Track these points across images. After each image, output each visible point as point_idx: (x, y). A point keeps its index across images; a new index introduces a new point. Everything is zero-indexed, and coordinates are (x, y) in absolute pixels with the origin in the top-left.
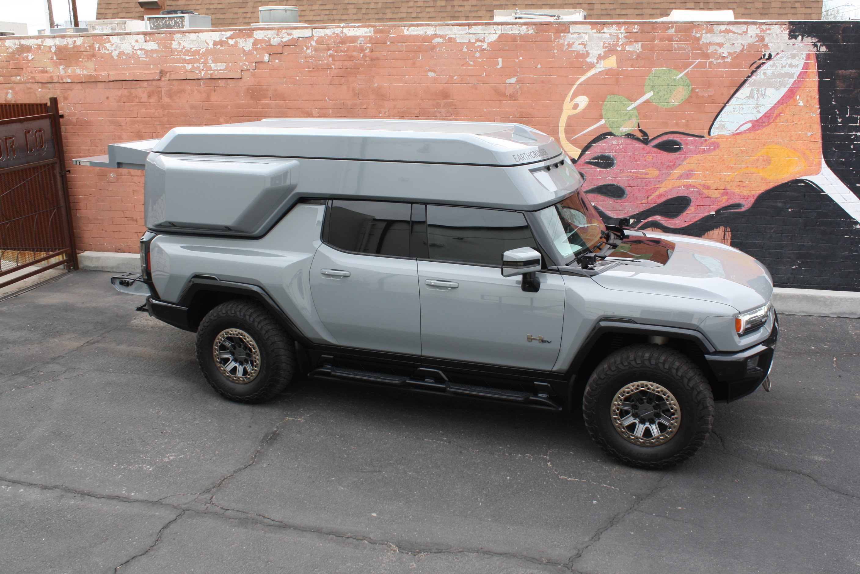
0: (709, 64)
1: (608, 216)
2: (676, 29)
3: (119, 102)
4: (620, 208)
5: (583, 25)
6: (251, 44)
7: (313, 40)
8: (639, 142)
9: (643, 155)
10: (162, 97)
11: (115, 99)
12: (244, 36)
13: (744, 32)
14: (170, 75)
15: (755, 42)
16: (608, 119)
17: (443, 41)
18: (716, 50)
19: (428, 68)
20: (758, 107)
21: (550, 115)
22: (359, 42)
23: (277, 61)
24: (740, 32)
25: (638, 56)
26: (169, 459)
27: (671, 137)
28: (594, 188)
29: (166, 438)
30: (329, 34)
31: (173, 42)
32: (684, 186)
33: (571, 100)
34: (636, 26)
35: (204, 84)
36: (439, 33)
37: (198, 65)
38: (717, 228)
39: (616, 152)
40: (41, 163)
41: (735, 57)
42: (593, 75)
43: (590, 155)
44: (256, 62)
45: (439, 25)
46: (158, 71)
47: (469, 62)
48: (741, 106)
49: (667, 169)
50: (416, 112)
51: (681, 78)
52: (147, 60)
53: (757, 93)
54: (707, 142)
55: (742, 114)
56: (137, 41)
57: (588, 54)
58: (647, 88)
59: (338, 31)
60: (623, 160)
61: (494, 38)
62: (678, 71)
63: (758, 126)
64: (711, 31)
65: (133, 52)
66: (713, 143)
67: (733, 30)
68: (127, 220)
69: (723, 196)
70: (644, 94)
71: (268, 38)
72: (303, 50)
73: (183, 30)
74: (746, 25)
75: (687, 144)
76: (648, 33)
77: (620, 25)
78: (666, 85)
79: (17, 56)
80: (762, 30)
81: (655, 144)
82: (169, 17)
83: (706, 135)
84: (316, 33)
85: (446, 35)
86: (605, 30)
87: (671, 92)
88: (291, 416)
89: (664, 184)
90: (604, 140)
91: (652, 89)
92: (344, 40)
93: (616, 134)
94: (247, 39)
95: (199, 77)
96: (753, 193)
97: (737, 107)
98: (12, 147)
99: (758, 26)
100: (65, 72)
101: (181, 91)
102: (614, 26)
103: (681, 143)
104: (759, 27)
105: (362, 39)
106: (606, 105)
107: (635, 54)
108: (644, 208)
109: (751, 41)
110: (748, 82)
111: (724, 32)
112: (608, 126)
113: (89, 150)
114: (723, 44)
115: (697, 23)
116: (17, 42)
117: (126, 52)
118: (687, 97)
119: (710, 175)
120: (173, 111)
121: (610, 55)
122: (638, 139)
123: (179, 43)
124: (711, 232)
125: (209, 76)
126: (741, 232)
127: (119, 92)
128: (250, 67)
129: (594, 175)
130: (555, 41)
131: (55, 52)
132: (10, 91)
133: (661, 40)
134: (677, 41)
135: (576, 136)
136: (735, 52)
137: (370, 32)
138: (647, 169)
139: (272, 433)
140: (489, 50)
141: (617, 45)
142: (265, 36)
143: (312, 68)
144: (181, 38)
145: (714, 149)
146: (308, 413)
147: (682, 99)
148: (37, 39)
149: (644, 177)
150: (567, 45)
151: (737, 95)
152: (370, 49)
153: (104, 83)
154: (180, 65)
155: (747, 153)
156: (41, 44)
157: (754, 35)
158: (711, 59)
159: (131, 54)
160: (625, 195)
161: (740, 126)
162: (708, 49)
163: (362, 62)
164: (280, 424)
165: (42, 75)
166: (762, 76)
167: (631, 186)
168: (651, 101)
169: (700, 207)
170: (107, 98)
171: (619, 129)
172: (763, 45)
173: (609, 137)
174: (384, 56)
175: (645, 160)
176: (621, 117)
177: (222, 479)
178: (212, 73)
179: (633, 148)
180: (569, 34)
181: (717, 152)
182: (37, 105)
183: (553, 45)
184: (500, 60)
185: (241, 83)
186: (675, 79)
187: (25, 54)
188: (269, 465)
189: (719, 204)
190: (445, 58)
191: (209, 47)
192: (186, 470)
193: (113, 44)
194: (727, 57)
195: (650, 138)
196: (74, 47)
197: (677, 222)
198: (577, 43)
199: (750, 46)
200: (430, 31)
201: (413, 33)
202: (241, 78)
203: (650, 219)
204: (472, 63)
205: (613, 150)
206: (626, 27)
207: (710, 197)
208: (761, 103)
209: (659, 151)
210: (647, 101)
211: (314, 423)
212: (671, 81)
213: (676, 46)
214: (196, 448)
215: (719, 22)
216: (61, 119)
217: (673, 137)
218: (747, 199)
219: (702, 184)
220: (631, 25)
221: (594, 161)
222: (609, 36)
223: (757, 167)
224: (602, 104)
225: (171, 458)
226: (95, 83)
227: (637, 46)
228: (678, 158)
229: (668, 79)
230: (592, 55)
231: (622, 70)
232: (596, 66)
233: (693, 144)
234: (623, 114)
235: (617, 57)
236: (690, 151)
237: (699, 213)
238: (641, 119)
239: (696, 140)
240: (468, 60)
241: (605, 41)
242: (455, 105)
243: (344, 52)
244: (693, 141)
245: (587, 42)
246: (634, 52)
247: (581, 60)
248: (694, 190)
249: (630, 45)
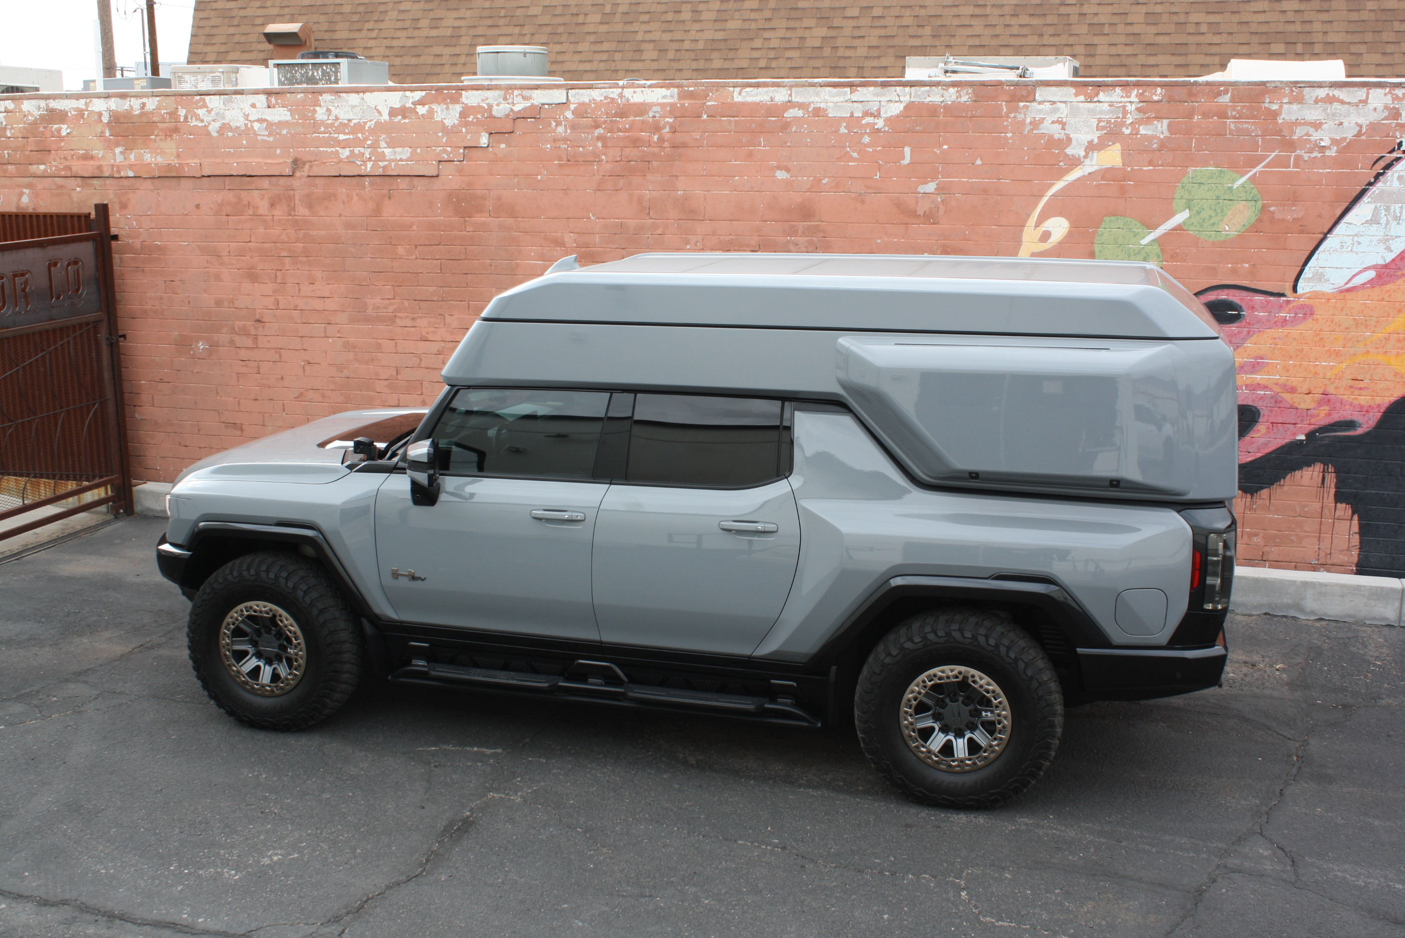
0: (1295, 159)
2: (1233, 96)
3: (217, 213)
5: (1060, 88)
6: (458, 115)
7: (569, 109)
10: (294, 206)
11: (211, 209)
12: (444, 100)
13: (1361, 101)
14: (311, 167)
15: (1383, 120)
17: (804, 114)
18: (1307, 134)
19: (775, 163)
20: (1387, 240)
21: (998, 252)
22: (651, 114)
23: (503, 146)
24: (1354, 100)
25: (1163, 145)
26: (271, 860)
27: (1223, 296)
29: (269, 823)
30: (598, 99)
31: (317, 108)
32: (1247, 386)
33: (1037, 225)
34: (1159, 90)
35: (371, 184)
36: (797, 100)
37: (362, 150)
38: (1309, 466)
40: (75, 320)
41: (1345, 147)
42: (1079, 179)
44: (465, 148)
45: (797, 85)
46: (290, 160)
47: (851, 153)
48: (1356, 239)
50: (752, 242)
51: (1243, 186)
52: (271, 139)
53: (1385, 215)
54: (1291, 306)
55: (1357, 253)
56: (253, 106)
57: (1069, 140)
58: (1178, 203)
59: (614, 93)
61: (896, 109)
62: (1237, 172)
63: (1387, 276)
64: (1299, 100)
65: (246, 125)
66: (1302, 307)
67: (1341, 98)
68: (226, 427)
69: (1322, 406)
70: (1173, 215)
71: (488, 104)
72: (550, 126)
73: (337, 88)
74: (1365, 89)
75: (1253, 308)
76: (1180, 102)
77: (1128, 88)
78: (1215, 198)
79: (41, 129)
80: (1396, 98)
82: (312, 64)
83: (1288, 291)
84: (574, 96)
85: (810, 103)
86: (1102, 96)
87: (1222, 212)
88: (497, 790)
91: (1189, 206)
92: (625, 110)
94: (451, 106)
95: (363, 173)
96: (1378, 400)
97: (1348, 240)
98: (24, 290)
99: (1388, 90)
100: (125, 159)
101: (330, 197)
102: (1118, 90)
103: (1241, 307)
104: (1389, 92)
105: (655, 109)
106: (1102, 235)
107: (1156, 141)
109: (1374, 117)
110: (1369, 194)
111: (1323, 100)
113: (161, 298)
114: (1321, 124)
115: (1273, 85)
116: (43, 103)
117: (233, 124)
118: (1253, 220)
119: (1295, 366)
120: (315, 233)
121: (1110, 143)
123: (329, 110)
124: (1298, 473)
125: (381, 170)
126: (1356, 473)
127: (219, 197)
128: (454, 155)
130: (1008, 117)
131: (109, 123)
132: (27, 191)
133: (1205, 115)
134: (1234, 117)
136: (1345, 139)
137: (672, 97)
139: (461, 820)
140: (888, 132)
141: (1123, 124)
142: (483, 100)
143: (565, 159)
144: (332, 102)
145: (1304, 318)
146: (530, 787)
147: (1244, 225)
148: (77, 100)
150: (1031, 123)
151: (1349, 218)
152: (671, 128)
153: (193, 180)
154: (329, 150)
155: (1366, 326)
156: (84, 107)
157: (1380, 106)
158: (1298, 151)
159: (243, 128)
161: (1354, 276)
162: (1293, 133)
163: (657, 150)
164: (477, 804)
165: (84, 162)
166: (1396, 184)
168: (1185, 228)
169: (1277, 427)
170: (198, 206)
172: (1397, 125)
174: (697, 139)
176: (1129, 256)
177: (364, 899)
178: (386, 165)
180: (1035, 104)
181: (1309, 322)
182: (72, 216)
183: (1005, 123)
184: (907, 150)
185: (437, 184)
186: (1230, 188)
187: (56, 126)
188: (452, 878)
189: (1313, 421)
190: (807, 146)
191: (381, 118)
192: (300, 881)
193: (212, 110)
194: (1329, 148)
196: (142, 114)
198: (1049, 119)
199: (1374, 127)
200: (781, 96)
201: (750, 99)
202: (437, 176)
204: (855, 155)
206: (1141, 91)
207: (1297, 409)
208: (1393, 233)
210: (1179, 228)
211: (540, 804)
212: (1223, 192)
213: (1232, 126)
214: (322, 842)
215: (1315, 82)
216: (113, 243)
217: (1227, 295)
218: (1367, 411)
219: (1280, 382)
220: (1149, 89)
222: (1108, 108)
223: (1386, 352)
224: (1094, 233)
225: (275, 858)
226: (177, 179)
227: (1159, 126)
228: (1235, 335)
229: (1217, 187)
230: (1077, 142)
231: (1132, 169)
232: (1083, 162)
233: (1263, 308)
234: (1134, 251)
235: (1122, 146)
236: (1258, 322)
237: (1274, 437)
238: (1166, 261)
239: (1270, 301)
240: (848, 149)
241: (1102, 117)
242: (824, 232)
243: (625, 132)
244: (1264, 302)
245: (1068, 119)
246: (1155, 137)
247: (1057, 151)
248: (1265, 394)
249: (1146, 125)
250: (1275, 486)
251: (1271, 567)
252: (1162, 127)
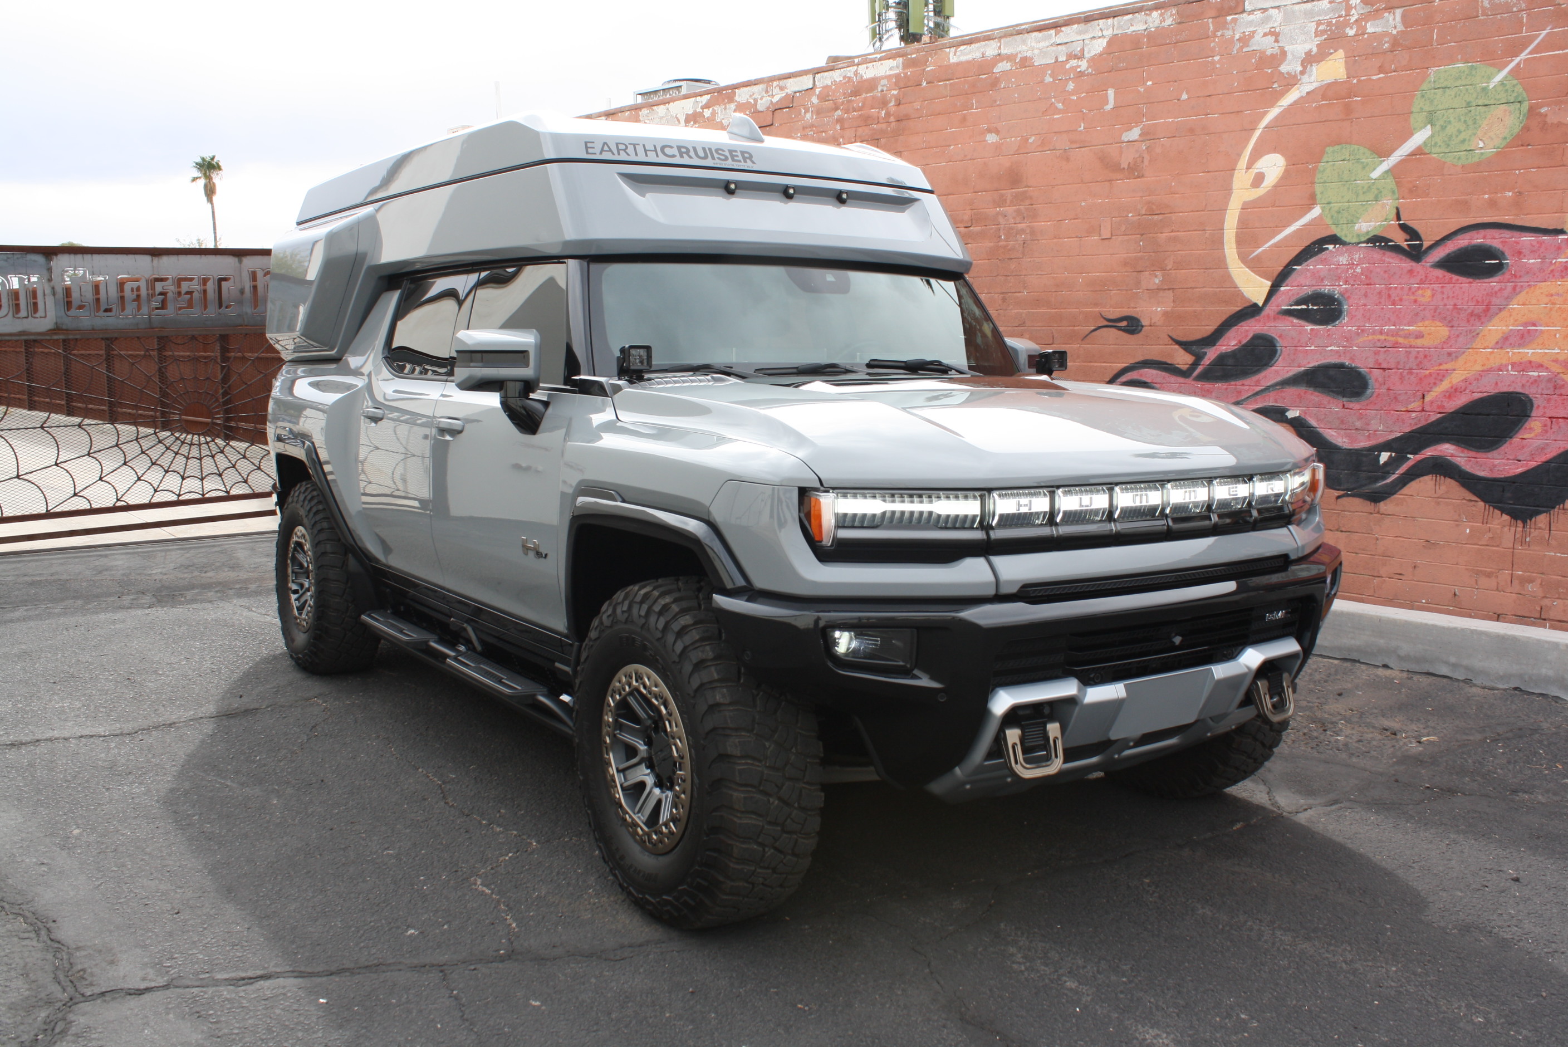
1: (1331, 443)
4: (1358, 424)
6: (733, 114)
7: (814, 94)
8: (1401, 256)
9: (1410, 289)
12: (723, 101)
16: (1329, 203)
17: (1012, 66)
19: (986, 126)
21: (1206, 205)
22: (880, 89)
25: (1396, 43)
27: (1478, 239)
28: (1300, 372)
30: (837, 80)
32: (1513, 365)
33: (1248, 168)
36: (1006, 52)
39: (1346, 282)
42: (1295, 103)
43: (1291, 293)
45: (1006, 35)
47: (1057, 104)
49: (1468, 321)
50: (966, 218)
51: (1501, 83)
57: (1283, 53)
58: (1417, 118)
59: (851, 71)
60: (1362, 302)
61: (1098, 46)
62: (1493, 66)
70: (1411, 134)
71: (754, 100)
72: (800, 114)
75: (1520, 253)
78: (1465, 105)
81: (1437, 259)
82: (663, 89)
84: (818, 80)
85: (1017, 54)
87: (1475, 123)
89: (1461, 360)
90: (1320, 256)
91: (1430, 121)
92: (860, 88)
93: (1347, 240)
94: (726, 106)
103: (1503, 253)
105: (884, 82)
106: (1324, 171)
107: (1387, 39)
108: (1413, 422)
112: (1329, 221)
118: (1516, 130)
121: (1332, 51)
122: (1397, 249)
129: (1299, 341)
130: (1215, 36)
135: (1260, 250)
137: (898, 67)
138: (1420, 324)
140: (1091, 74)
141: (1347, 24)
142: (750, 96)
147: (1505, 138)
149: (1413, 344)
150: (1240, 40)
152: (896, 100)
160: (1369, 392)
163: (884, 126)
167: (1384, 366)
168: (1427, 151)
169: (1558, 423)
171: (1353, 227)
173: (1331, 247)
174: (917, 109)
175: (1415, 301)
176: (1357, 196)
179: (1385, 272)
180: (1245, 15)
183: (1212, 44)
184: (1111, 93)
186: (1484, 89)
190: (1015, 103)
195: (1426, 244)
197: (1497, 462)
198: (1261, 31)
200: (991, 49)
201: (964, 58)
203: (1429, 452)
204: (1060, 106)
205: (1339, 278)
209: (1448, 275)
210: (1418, 152)
212: (1474, 96)
213: (1486, 3)
217: (1484, 238)
219: (1560, 358)
221: (1299, 307)
222: (1329, 5)
224: (1315, 169)
227: (1391, 19)
228: (1496, 293)
229: (1467, 90)
230: (1293, 55)
231: (1359, 81)
232: (1300, 80)
233: (1534, 252)
234: (1363, 187)
235: (1346, 53)
236: (1528, 273)
237: (1553, 437)
238: (1403, 198)
239: (1544, 241)
240: (1053, 100)
241: (1321, 18)
242: (1031, 198)
243: (859, 111)
244: (1535, 243)
245: (1282, 27)
246: (1386, 34)
247: (1269, 71)
248: (1539, 376)
249: (1375, 20)
250: (1556, 510)
251: (1552, 627)
252: (1394, 19)
